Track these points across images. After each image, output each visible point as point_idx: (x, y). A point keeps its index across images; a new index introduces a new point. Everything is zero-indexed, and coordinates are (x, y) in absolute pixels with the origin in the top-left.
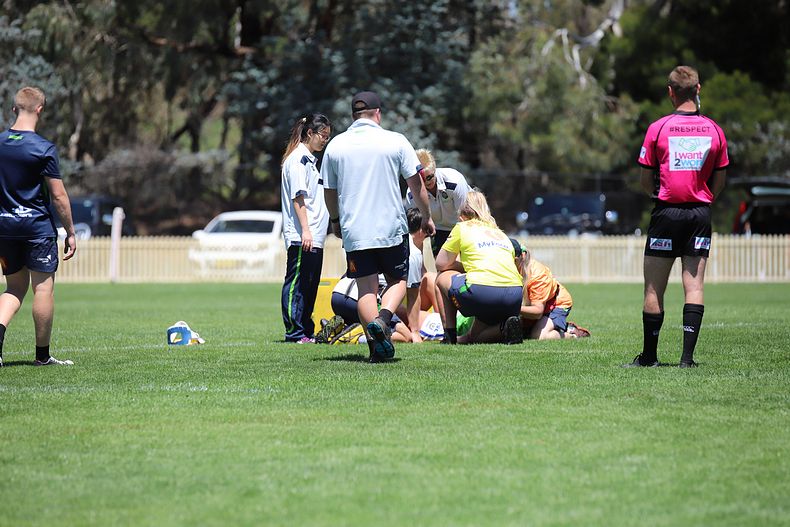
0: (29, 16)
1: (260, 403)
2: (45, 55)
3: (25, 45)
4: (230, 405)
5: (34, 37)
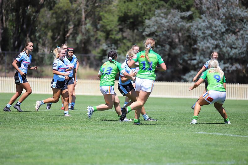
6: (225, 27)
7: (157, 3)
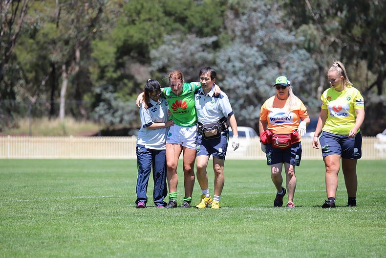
0: (299, 30)
1: (381, 218)
2: (306, 49)
3: (297, 45)
4: (365, 219)
5: (301, 41)
6: (262, 57)
7: (170, 25)
